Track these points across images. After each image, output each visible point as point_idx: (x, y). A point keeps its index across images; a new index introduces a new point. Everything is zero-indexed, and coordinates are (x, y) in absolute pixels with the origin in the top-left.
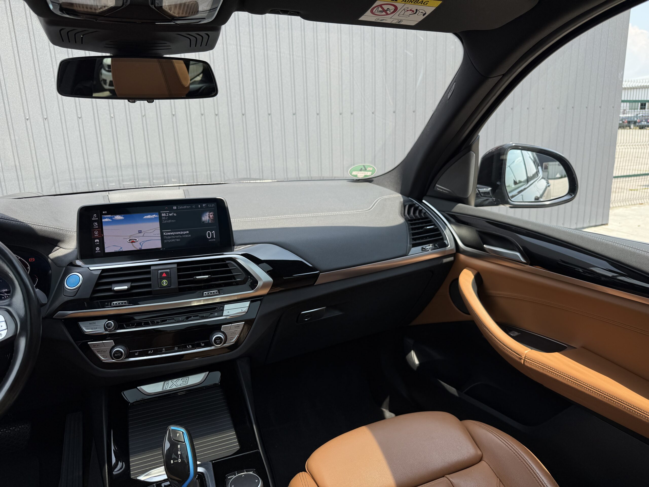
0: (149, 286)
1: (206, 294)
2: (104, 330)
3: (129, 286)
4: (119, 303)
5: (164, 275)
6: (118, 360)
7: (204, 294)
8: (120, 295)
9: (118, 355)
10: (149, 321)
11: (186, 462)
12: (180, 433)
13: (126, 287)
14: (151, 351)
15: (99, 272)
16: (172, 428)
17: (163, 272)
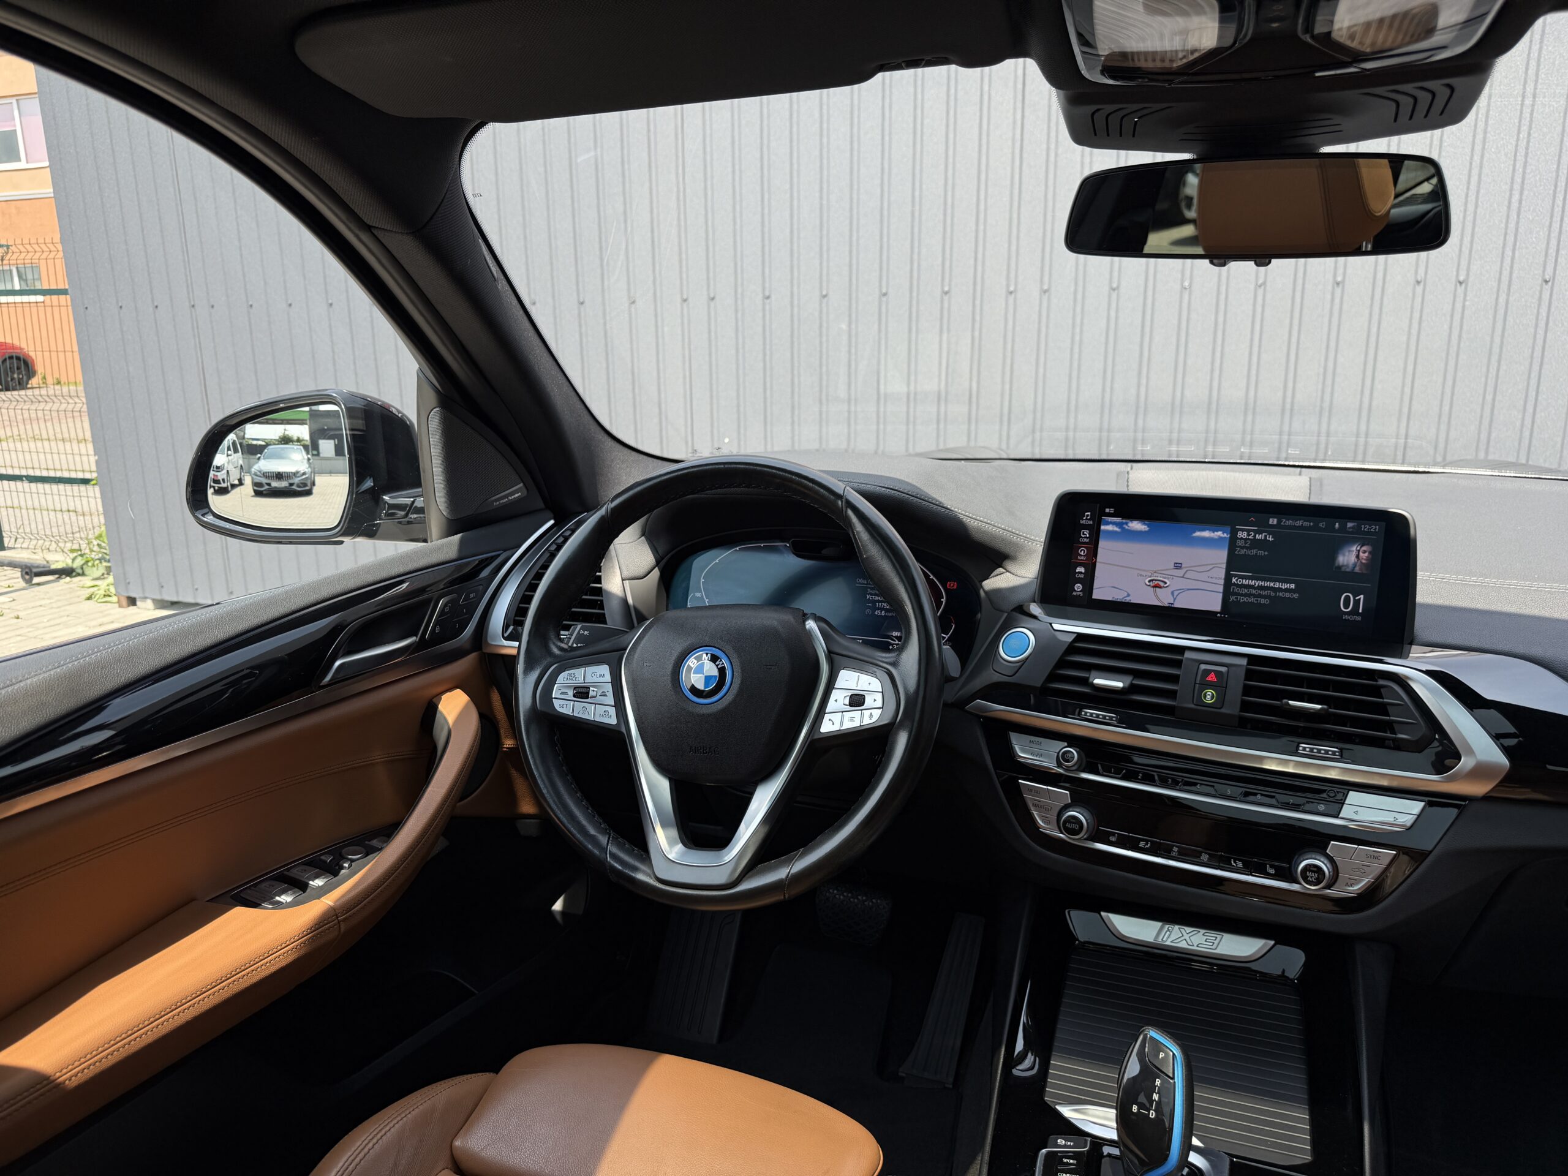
0: (1172, 694)
1: (1304, 749)
2: (1055, 762)
3: (1127, 685)
4: (1098, 716)
5: (1212, 678)
6: (1070, 838)
7: (1301, 748)
8: (1104, 699)
9: (1071, 827)
10: (1155, 774)
11: (1167, 1126)
12: (1167, 1054)
13: (1120, 685)
14: (1145, 845)
15: (1070, 639)
16: (1153, 1033)
17: (1211, 671)
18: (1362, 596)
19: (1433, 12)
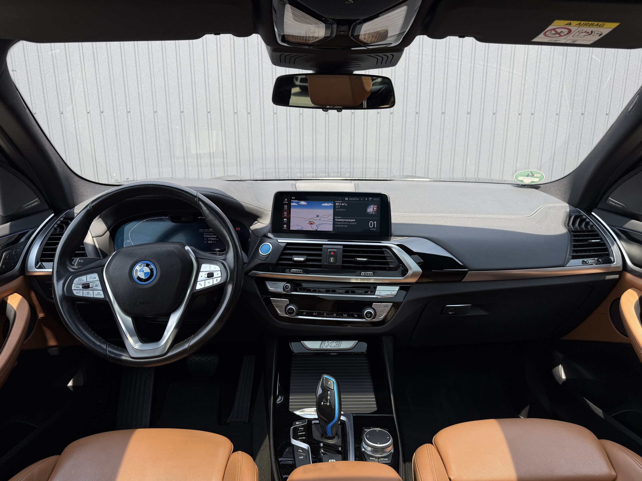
0: (320, 261)
1: (363, 274)
2: (283, 290)
3: (305, 259)
4: (296, 271)
5: (332, 253)
6: (290, 316)
8: (298, 265)
9: (290, 312)
10: (316, 289)
11: (333, 407)
12: (331, 382)
13: (303, 259)
14: (316, 313)
15: (284, 245)
16: (325, 376)
17: (331, 251)
18: (375, 222)
19: (387, 32)
